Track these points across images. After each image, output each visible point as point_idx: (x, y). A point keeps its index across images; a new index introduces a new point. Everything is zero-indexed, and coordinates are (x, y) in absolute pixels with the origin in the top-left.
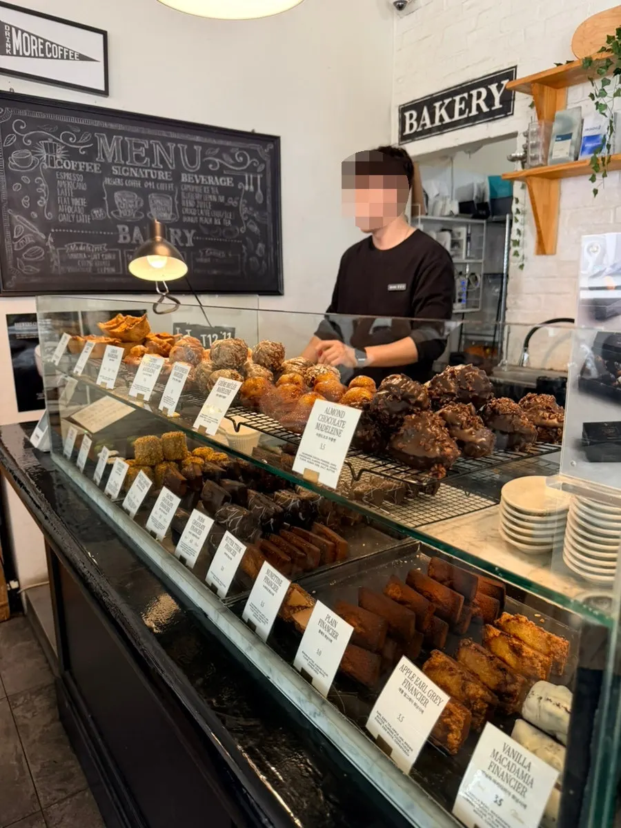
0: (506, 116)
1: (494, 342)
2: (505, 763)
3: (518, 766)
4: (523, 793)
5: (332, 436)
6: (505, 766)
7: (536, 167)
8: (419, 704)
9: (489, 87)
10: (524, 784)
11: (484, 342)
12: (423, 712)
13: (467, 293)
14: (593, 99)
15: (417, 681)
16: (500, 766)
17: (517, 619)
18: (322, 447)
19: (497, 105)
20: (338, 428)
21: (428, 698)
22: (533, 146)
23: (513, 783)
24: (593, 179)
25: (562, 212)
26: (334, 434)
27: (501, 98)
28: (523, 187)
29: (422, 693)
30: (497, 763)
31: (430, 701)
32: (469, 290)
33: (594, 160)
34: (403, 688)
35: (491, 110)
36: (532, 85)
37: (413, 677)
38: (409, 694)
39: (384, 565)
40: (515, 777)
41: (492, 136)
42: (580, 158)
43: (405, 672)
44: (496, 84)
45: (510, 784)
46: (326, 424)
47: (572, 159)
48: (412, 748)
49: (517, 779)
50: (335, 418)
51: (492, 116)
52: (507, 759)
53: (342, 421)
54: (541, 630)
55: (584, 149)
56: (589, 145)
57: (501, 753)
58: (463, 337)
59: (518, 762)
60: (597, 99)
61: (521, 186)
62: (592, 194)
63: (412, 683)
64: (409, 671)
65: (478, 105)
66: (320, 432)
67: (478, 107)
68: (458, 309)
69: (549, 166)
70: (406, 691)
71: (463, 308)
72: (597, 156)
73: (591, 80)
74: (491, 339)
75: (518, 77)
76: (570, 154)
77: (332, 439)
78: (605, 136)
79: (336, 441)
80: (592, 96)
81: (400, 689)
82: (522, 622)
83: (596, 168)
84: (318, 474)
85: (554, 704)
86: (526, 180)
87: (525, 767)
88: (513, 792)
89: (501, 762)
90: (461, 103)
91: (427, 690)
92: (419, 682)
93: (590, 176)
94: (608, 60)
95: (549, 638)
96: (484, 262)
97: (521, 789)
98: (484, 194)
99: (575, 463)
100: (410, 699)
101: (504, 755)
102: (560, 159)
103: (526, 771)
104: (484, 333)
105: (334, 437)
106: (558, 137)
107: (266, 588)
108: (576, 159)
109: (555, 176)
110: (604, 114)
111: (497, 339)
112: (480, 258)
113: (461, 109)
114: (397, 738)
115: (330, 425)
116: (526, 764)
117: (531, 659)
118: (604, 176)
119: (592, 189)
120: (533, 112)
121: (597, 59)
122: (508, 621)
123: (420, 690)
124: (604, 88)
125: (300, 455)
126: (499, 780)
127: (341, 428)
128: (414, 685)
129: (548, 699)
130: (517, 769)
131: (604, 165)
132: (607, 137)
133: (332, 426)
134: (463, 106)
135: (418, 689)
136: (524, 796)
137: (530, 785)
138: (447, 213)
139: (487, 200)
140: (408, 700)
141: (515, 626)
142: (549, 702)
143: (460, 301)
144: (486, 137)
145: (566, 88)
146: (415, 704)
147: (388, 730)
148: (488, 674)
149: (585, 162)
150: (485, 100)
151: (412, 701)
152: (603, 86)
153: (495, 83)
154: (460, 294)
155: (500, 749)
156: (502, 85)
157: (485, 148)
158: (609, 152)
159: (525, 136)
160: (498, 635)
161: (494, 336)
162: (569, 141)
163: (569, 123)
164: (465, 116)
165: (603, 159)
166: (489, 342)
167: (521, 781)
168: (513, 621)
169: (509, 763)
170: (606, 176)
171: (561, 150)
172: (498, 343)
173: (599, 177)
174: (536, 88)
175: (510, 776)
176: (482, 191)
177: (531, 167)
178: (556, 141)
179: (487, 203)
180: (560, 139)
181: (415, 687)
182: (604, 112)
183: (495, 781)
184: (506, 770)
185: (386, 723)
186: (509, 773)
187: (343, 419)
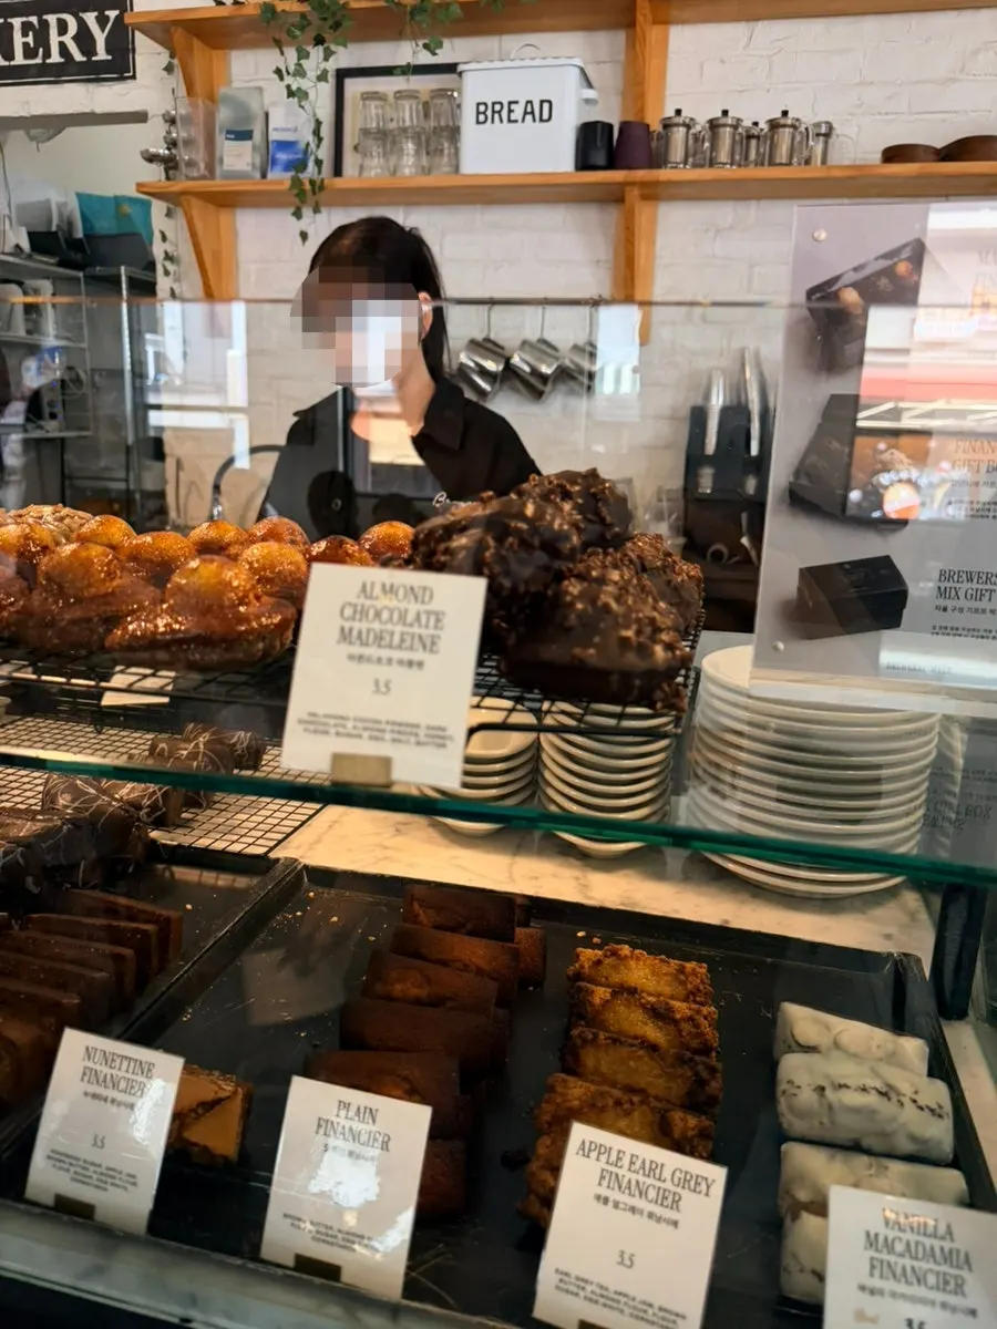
0: (122, 79)
1: (128, 490)
2: (899, 1247)
3: (928, 1242)
4: (959, 1289)
5: (406, 655)
6: (901, 1255)
7: (193, 179)
8: (658, 1210)
9: (81, 14)
10: (954, 1271)
11: (107, 491)
12: (675, 1224)
13: (64, 401)
14: (282, 78)
15: (632, 1163)
16: (892, 1259)
17: (614, 953)
18: (383, 688)
19: (102, 54)
20: (423, 632)
21: (679, 1190)
22: (188, 143)
23: (932, 1280)
24: (298, 214)
25: (242, 266)
26: (411, 648)
27: (108, 41)
28: (169, 214)
29: (658, 1184)
30: (885, 1256)
31: (685, 1194)
32: (67, 398)
33: (296, 182)
34: (604, 1192)
35: (89, 59)
36: (173, 29)
37: (619, 1159)
38: (623, 1198)
39: (262, 936)
40: (931, 1265)
41: (98, 110)
42: (270, 176)
43: (594, 1155)
44: (96, 14)
45: (926, 1284)
46: (377, 626)
47: (258, 175)
48: (680, 1311)
49: (937, 1268)
50: (402, 605)
51: (93, 72)
52: (900, 1239)
53: (429, 613)
54: (662, 960)
55: (274, 162)
56: (282, 156)
57: (883, 1231)
58: (67, 483)
59: (925, 1234)
60: (288, 80)
61: (165, 211)
62: (299, 239)
63: (621, 1172)
64: (602, 1150)
65: (62, 46)
66: (357, 650)
67: (63, 48)
68: (53, 431)
69: (218, 181)
70: (614, 1195)
71: (61, 431)
72: (301, 176)
73: (279, 44)
74: (121, 486)
75: (135, 9)
76: (253, 165)
77: (410, 664)
78: (308, 144)
79: (426, 667)
80: (278, 72)
81: (598, 1198)
82: (626, 957)
83: (301, 195)
84: (386, 763)
85: (856, 1090)
86: (174, 200)
87: (943, 1238)
88: (939, 1297)
89: (890, 1249)
90: (25, 34)
91: (667, 1174)
92: (638, 1163)
93: (292, 210)
94: (303, 15)
95: (682, 970)
96: (89, 346)
97: (952, 1282)
98: (70, 224)
99: (781, 646)
100: (633, 1210)
101: (891, 1234)
102: (236, 172)
103: (947, 1245)
104: (107, 475)
105: (418, 655)
106: (228, 132)
107: (95, 1096)
108: (264, 176)
109: (227, 201)
110: (302, 107)
111: (132, 487)
112: (82, 341)
113: (26, 45)
114: (635, 1308)
115: (389, 627)
116: (942, 1230)
117: (691, 1019)
118: (316, 210)
119: (298, 232)
120: (177, 79)
121: (283, 11)
122: (599, 962)
123: (650, 1181)
124: (302, 62)
125: (300, 721)
126: (902, 1288)
127: (432, 631)
128: (629, 1175)
129: (841, 1086)
130: (928, 1247)
131: (314, 193)
132: (313, 146)
133: (398, 629)
134: (30, 39)
135: (641, 1178)
136: (963, 1294)
137: (966, 1267)
138: (9, 248)
139: (79, 234)
140: (629, 1214)
141: (615, 968)
142: (844, 1090)
143: (53, 416)
144: (87, 110)
145: (227, 51)
146: (651, 1215)
147: (602, 1300)
148: (661, 1081)
149: (281, 182)
150: (75, 38)
151: (641, 1212)
152: (299, 59)
153: (93, 11)
154: (51, 404)
155: (878, 1228)
156: (108, 18)
157: (72, 133)
158: (320, 172)
159: (166, 121)
160: (608, 996)
161: (127, 480)
162: (248, 144)
163: (244, 113)
164: (38, 60)
165: (312, 182)
166: (119, 491)
167: (944, 1268)
168: (607, 961)
169: (908, 1244)
170: (320, 212)
171: (238, 158)
172: (134, 492)
173: (307, 212)
174: (179, 35)
175: (920, 1268)
176: (65, 218)
177: (188, 178)
178: (227, 139)
179: (80, 240)
180: (232, 136)
181: (634, 1177)
182: (303, 104)
183: (894, 1295)
184: (908, 1262)
185: (589, 1288)
186: (916, 1264)
187: (433, 606)
